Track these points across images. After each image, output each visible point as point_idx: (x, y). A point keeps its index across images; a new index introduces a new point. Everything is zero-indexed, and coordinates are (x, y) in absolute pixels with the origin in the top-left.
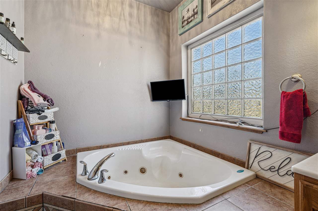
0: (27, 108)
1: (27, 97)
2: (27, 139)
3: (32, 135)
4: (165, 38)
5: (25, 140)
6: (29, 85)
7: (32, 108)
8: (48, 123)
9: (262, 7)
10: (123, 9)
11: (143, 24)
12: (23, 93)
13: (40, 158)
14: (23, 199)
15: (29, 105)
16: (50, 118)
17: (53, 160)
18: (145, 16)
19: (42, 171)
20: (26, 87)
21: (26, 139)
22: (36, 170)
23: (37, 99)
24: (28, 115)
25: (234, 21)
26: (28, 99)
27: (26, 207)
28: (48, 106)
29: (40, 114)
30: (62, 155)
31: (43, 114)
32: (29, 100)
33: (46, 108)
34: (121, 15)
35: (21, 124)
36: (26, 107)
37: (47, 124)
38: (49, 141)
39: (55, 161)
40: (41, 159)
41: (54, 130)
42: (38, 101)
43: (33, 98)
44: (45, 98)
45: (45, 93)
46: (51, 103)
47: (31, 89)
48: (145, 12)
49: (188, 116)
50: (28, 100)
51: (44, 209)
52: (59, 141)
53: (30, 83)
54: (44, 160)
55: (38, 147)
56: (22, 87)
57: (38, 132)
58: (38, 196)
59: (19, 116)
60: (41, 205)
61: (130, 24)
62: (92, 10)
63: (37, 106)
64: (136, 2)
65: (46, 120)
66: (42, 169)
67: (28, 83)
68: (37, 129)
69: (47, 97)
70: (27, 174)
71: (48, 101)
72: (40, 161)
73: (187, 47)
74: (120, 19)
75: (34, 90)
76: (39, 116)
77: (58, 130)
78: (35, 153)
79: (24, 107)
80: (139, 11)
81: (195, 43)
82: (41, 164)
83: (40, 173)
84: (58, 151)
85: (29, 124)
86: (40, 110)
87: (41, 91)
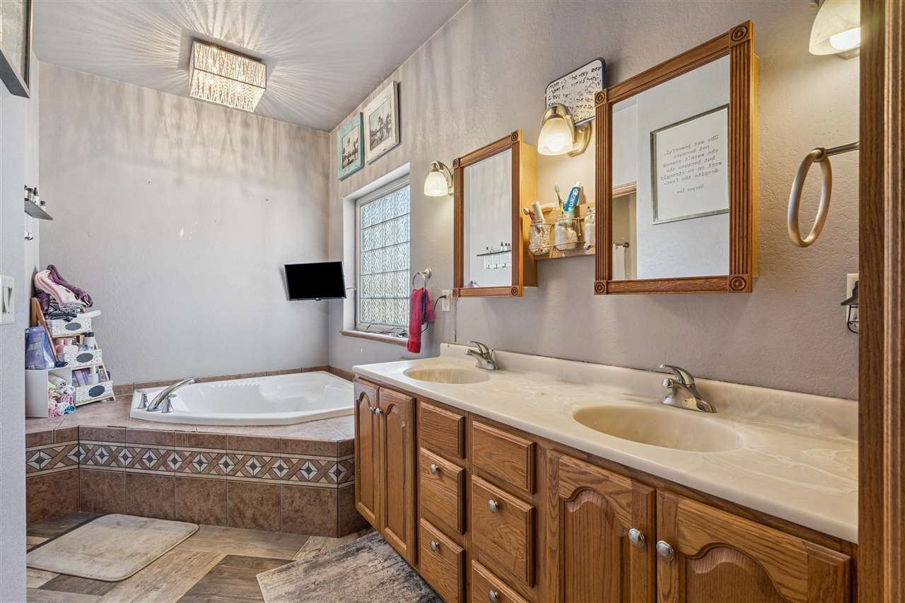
0: (47, 310)
1: (47, 292)
2: (49, 357)
3: (55, 354)
4: (318, 181)
5: (46, 359)
6: (49, 272)
7: (56, 310)
8: (81, 337)
9: (408, 174)
10: (229, 131)
11: (271, 157)
12: (39, 286)
13: (69, 388)
14: (51, 431)
15: (51, 306)
16: (86, 328)
17: (90, 395)
18: (275, 142)
19: (72, 409)
20: (44, 275)
21: (47, 357)
22: (63, 406)
23: (65, 297)
24: (48, 321)
25: (399, 176)
26: (49, 295)
27: (54, 443)
28: (83, 308)
29: (69, 321)
30: (106, 389)
31: (74, 320)
32: (51, 298)
33: (79, 310)
34: (224, 142)
35: (39, 334)
36: (46, 308)
37: (78, 337)
38: (84, 365)
39: (93, 398)
40: (72, 389)
41: (92, 348)
42: (67, 299)
43: (57, 293)
44: (78, 294)
45: (77, 285)
46: (88, 303)
47: (54, 278)
48: (275, 134)
49: (355, 328)
50: (49, 298)
51: (80, 448)
52: (101, 367)
53: (51, 268)
54: (75, 393)
55: (66, 372)
56: (38, 276)
57: (66, 349)
58: (71, 430)
59: (33, 322)
60: (76, 442)
61: (244, 158)
62: (167, 136)
63: (65, 307)
64: (257, 118)
65: (79, 331)
66: (73, 405)
67: (48, 269)
68: (62, 344)
69: (82, 293)
70: (50, 410)
71: (82, 299)
72: (69, 392)
73: (355, 201)
74: (223, 149)
75: (58, 280)
76: (67, 323)
77: (99, 348)
78: (60, 380)
79: (42, 309)
80: (264, 135)
81: (369, 195)
82: (71, 398)
83: (70, 412)
84: (99, 382)
85: (51, 337)
86: (68, 314)
87: (69, 282)
